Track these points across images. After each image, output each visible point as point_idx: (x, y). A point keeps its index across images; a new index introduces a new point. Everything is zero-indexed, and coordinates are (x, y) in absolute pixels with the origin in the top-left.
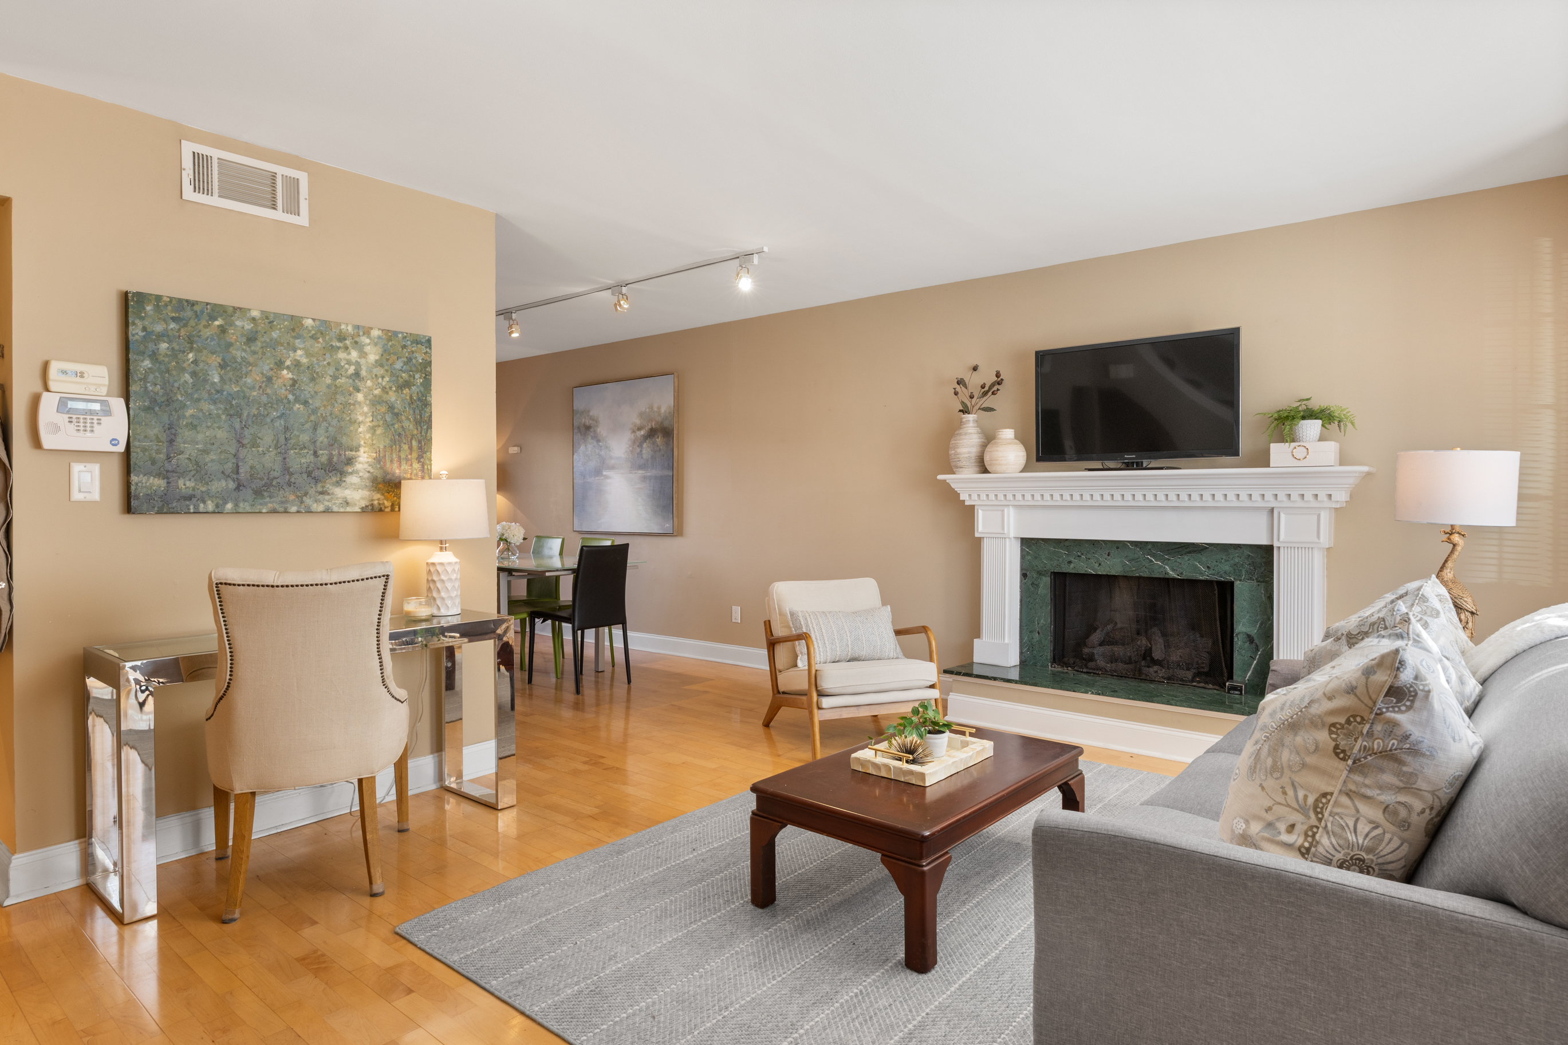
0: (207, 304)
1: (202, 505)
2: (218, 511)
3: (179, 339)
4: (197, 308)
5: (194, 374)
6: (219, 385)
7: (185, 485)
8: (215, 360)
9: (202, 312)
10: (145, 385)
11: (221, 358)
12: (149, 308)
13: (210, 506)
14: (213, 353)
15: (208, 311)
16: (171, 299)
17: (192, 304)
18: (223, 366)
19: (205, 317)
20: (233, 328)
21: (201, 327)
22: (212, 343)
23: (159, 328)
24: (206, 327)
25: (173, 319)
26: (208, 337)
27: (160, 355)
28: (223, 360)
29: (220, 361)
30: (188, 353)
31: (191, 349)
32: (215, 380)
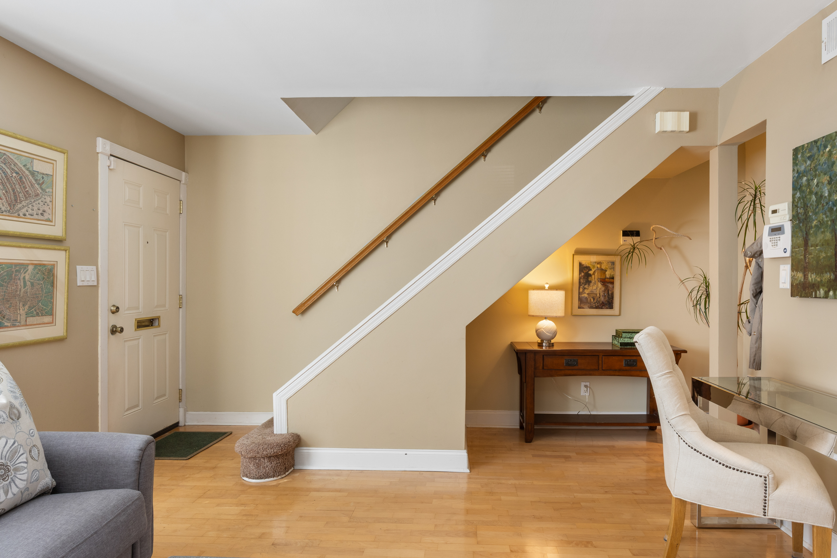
0: (823, 137)
1: (818, 292)
2: (826, 296)
3: (811, 171)
4: (819, 144)
5: (816, 194)
6: (827, 197)
7: (812, 277)
8: (825, 179)
9: (821, 145)
10: (797, 209)
11: (829, 176)
12: (799, 156)
13: (822, 292)
14: (825, 174)
15: (824, 142)
16: (808, 144)
17: (816, 142)
18: (829, 183)
19: (822, 148)
20: (835, 149)
21: (820, 157)
22: (825, 167)
23: (802, 168)
24: (822, 156)
25: (809, 158)
26: (823, 163)
27: (803, 186)
28: (830, 177)
29: (828, 179)
30: (814, 180)
31: (815, 176)
32: (826, 195)
